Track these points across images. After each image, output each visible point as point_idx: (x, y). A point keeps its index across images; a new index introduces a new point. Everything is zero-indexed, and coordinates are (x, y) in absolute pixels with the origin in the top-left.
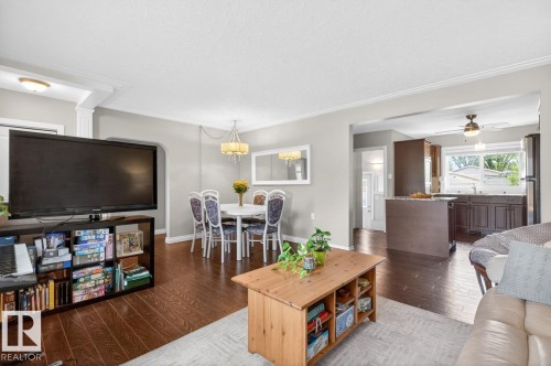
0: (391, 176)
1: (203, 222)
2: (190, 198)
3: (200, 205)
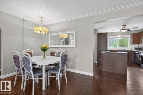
0: (97, 44)
1: (21, 68)
2: (13, 54)
3: (18, 59)
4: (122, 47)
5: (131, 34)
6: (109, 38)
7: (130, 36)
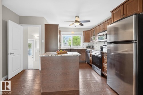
4: (77, 45)
5: (83, 32)
6: (63, 35)
7: (82, 33)
